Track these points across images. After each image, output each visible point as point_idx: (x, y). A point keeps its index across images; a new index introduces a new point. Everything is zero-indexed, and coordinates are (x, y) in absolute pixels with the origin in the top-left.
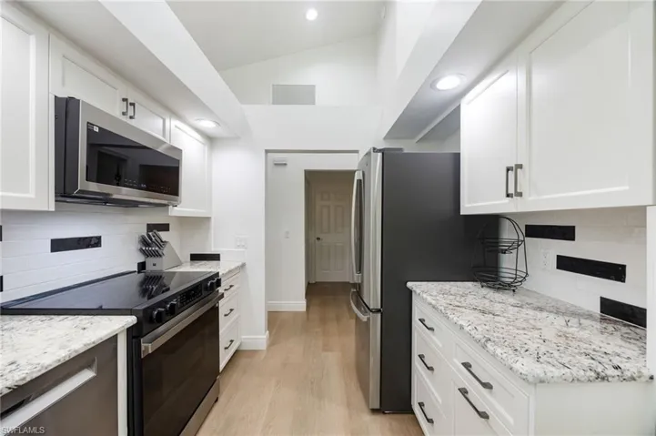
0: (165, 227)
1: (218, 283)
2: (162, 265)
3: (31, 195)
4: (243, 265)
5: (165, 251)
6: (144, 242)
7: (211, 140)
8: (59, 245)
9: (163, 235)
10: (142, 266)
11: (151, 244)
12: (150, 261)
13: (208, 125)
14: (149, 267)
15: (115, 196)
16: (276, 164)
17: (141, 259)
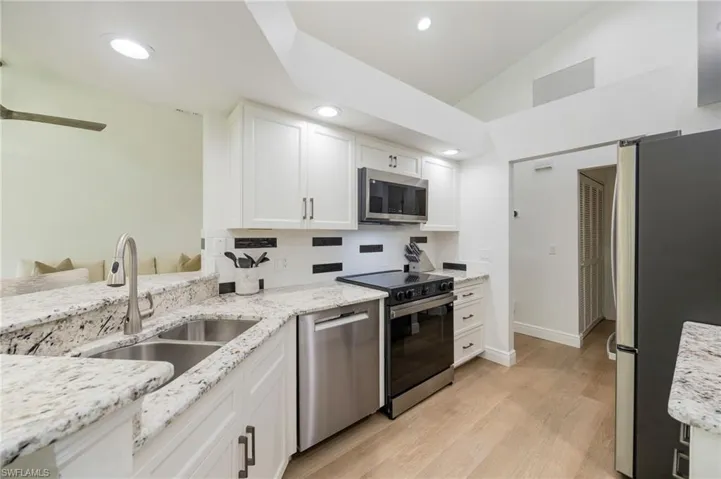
0: (423, 240)
1: (451, 287)
2: (418, 268)
3: (349, 222)
4: (486, 277)
5: (421, 258)
6: (408, 250)
7: (458, 163)
8: (364, 249)
9: (420, 246)
10: (407, 268)
11: (412, 253)
12: (412, 264)
13: (451, 153)
14: (411, 269)
15: (392, 220)
16: (537, 170)
17: (407, 263)
